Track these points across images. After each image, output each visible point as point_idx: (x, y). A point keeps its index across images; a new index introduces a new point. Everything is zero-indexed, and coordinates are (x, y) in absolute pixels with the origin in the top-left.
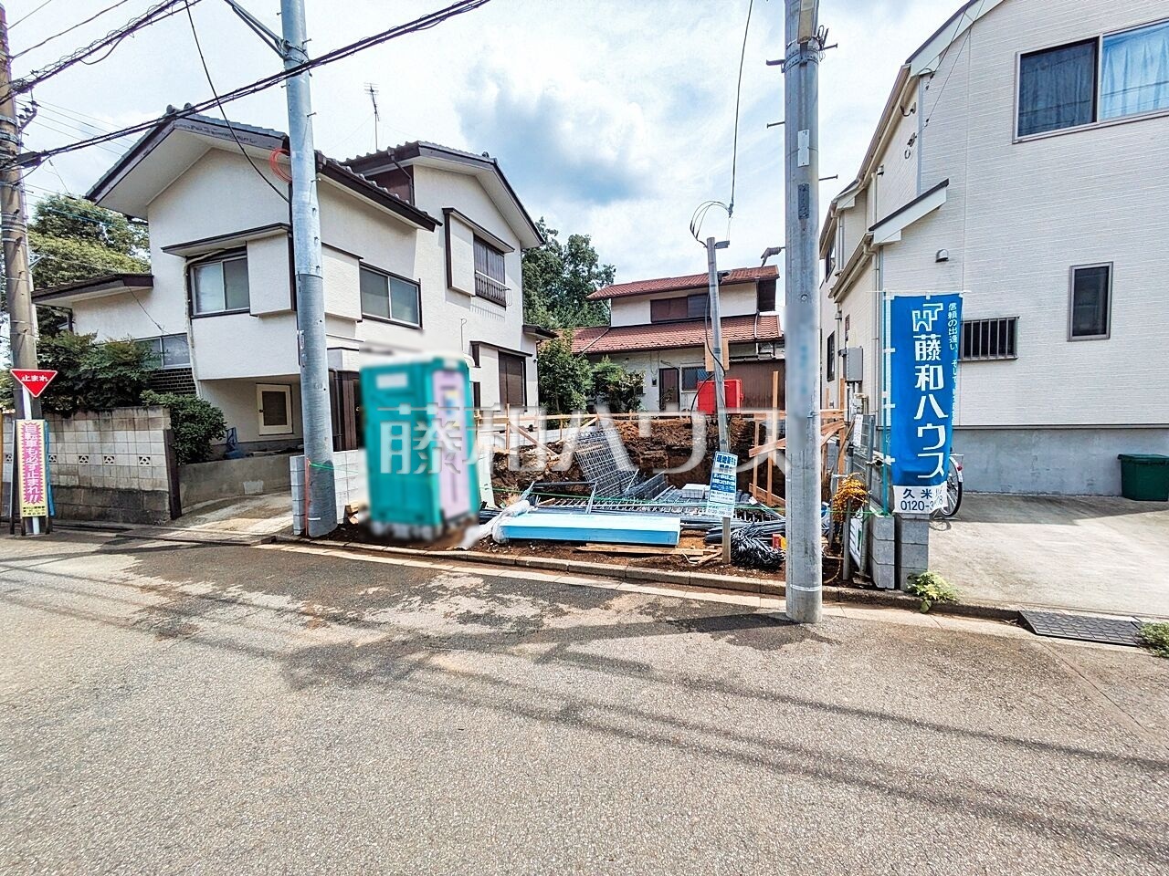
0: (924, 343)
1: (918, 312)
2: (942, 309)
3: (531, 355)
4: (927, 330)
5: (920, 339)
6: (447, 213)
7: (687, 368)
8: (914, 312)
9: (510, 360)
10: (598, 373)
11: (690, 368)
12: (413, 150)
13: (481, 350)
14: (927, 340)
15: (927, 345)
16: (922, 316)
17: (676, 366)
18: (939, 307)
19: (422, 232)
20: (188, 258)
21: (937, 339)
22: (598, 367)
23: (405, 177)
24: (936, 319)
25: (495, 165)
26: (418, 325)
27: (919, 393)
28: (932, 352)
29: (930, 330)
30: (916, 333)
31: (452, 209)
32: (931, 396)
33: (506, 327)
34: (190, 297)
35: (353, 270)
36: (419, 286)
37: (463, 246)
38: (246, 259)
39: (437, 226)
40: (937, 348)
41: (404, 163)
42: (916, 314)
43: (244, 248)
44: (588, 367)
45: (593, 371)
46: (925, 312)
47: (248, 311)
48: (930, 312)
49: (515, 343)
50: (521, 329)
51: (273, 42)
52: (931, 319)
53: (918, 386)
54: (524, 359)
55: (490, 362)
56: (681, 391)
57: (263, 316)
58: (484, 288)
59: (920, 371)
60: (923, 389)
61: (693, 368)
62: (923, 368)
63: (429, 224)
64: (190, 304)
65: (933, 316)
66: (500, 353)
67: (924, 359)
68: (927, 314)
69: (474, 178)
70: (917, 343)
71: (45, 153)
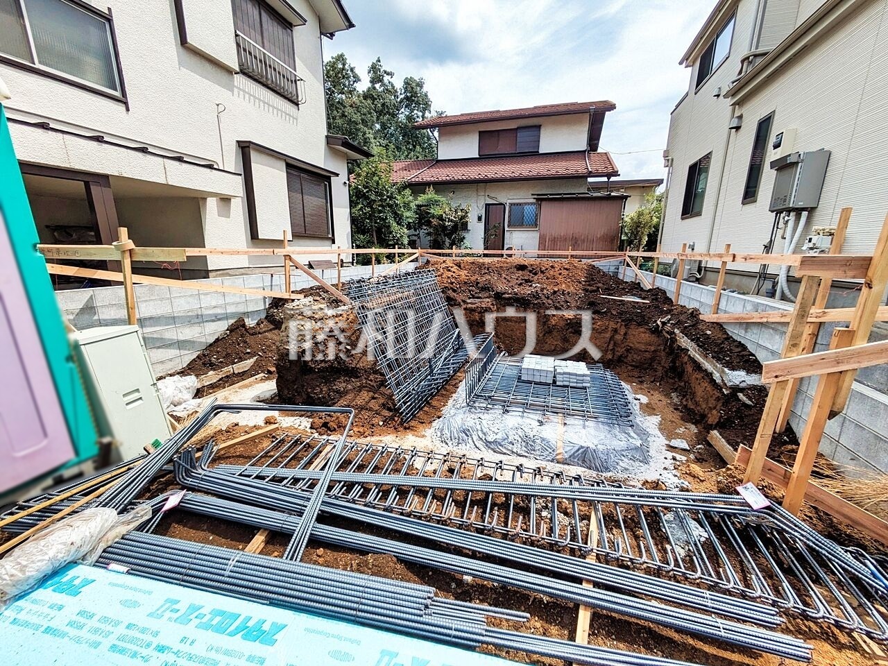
3: (337, 175)
7: (514, 204)
9: (308, 177)
10: (421, 206)
11: (517, 204)
13: (255, 155)
17: (503, 201)
22: (422, 199)
33: (300, 134)
36: (110, 21)
44: (411, 198)
45: (417, 202)
50: (323, 141)
54: (329, 178)
58: (256, 66)
61: (520, 204)
66: (289, 166)
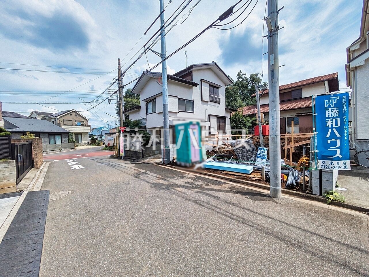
0: (330, 111)
1: (328, 101)
2: (339, 98)
3: (228, 117)
4: (332, 106)
5: (328, 110)
6: (201, 81)
7: (289, 118)
8: (325, 101)
9: (221, 119)
10: (253, 121)
11: (290, 117)
12: (192, 67)
13: (211, 117)
14: (331, 110)
15: (331, 112)
16: (329, 101)
17: (284, 117)
18: (338, 98)
19: (194, 87)
20: (146, 102)
21: (337, 109)
22: (253, 119)
23: (190, 74)
24: (336, 102)
25: (216, 64)
26: (193, 112)
27: (328, 128)
28: (334, 114)
29: (333, 106)
30: (326, 108)
31: (203, 79)
32: (334, 130)
33: (220, 109)
34: (146, 110)
35: (177, 100)
36: (193, 101)
37: (206, 89)
38: (155, 101)
39: (198, 85)
40: (337, 112)
41: (190, 71)
42: (327, 102)
43: (155, 99)
44: (249, 119)
45: (251, 120)
46: (330, 100)
47: (156, 112)
48: (333, 100)
49: (223, 114)
50: (225, 109)
51: (159, 55)
52: (333, 102)
53: (327, 126)
54: (225, 118)
55: (214, 121)
56: (287, 126)
57: (158, 113)
58: (212, 99)
59: (328, 121)
60: (330, 127)
61: (292, 117)
62: (329, 120)
63: (196, 85)
64: (146, 112)
65: (334, 101)
66: (217, 117)
67: (330, 116)
68: (332, 101)
69: (210, 69)
70: (327, 111)
71: (125, 85)
